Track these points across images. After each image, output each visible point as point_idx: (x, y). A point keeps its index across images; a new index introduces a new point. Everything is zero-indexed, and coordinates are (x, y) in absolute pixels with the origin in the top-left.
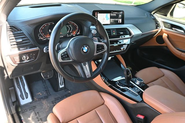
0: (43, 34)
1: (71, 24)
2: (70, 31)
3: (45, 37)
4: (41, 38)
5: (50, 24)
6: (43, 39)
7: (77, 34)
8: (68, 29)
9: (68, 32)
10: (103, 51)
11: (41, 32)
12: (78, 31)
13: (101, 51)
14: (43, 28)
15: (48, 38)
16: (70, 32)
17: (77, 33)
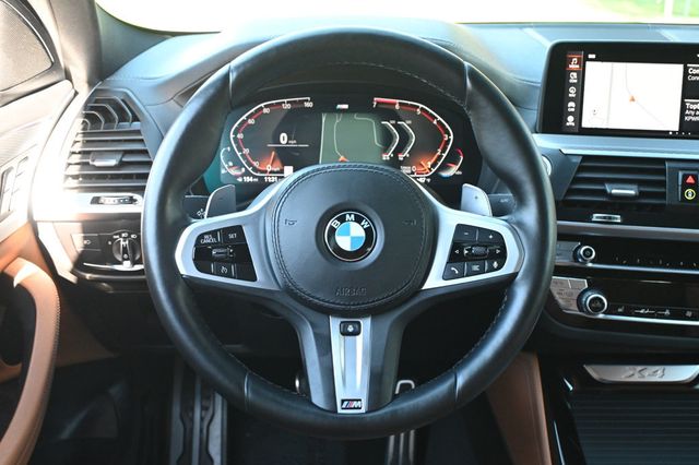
0: (246, 151)
1: (412, 115)
2: (399, 149)
3: (255, 170)
4: (234, 172)
5: (288, 106)
6: (242, 176)
7: (445, 174)
8: (387, 138)
9: (386, 157)
10: (492, 269)
11: (235, 139)
12: (452, 159)
13: (476, 268)
14: (251, 121)
15: (266, 172)
16: (401, 157)
17: (444, 167)
